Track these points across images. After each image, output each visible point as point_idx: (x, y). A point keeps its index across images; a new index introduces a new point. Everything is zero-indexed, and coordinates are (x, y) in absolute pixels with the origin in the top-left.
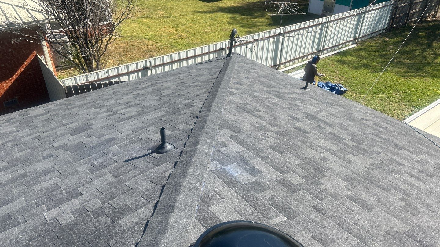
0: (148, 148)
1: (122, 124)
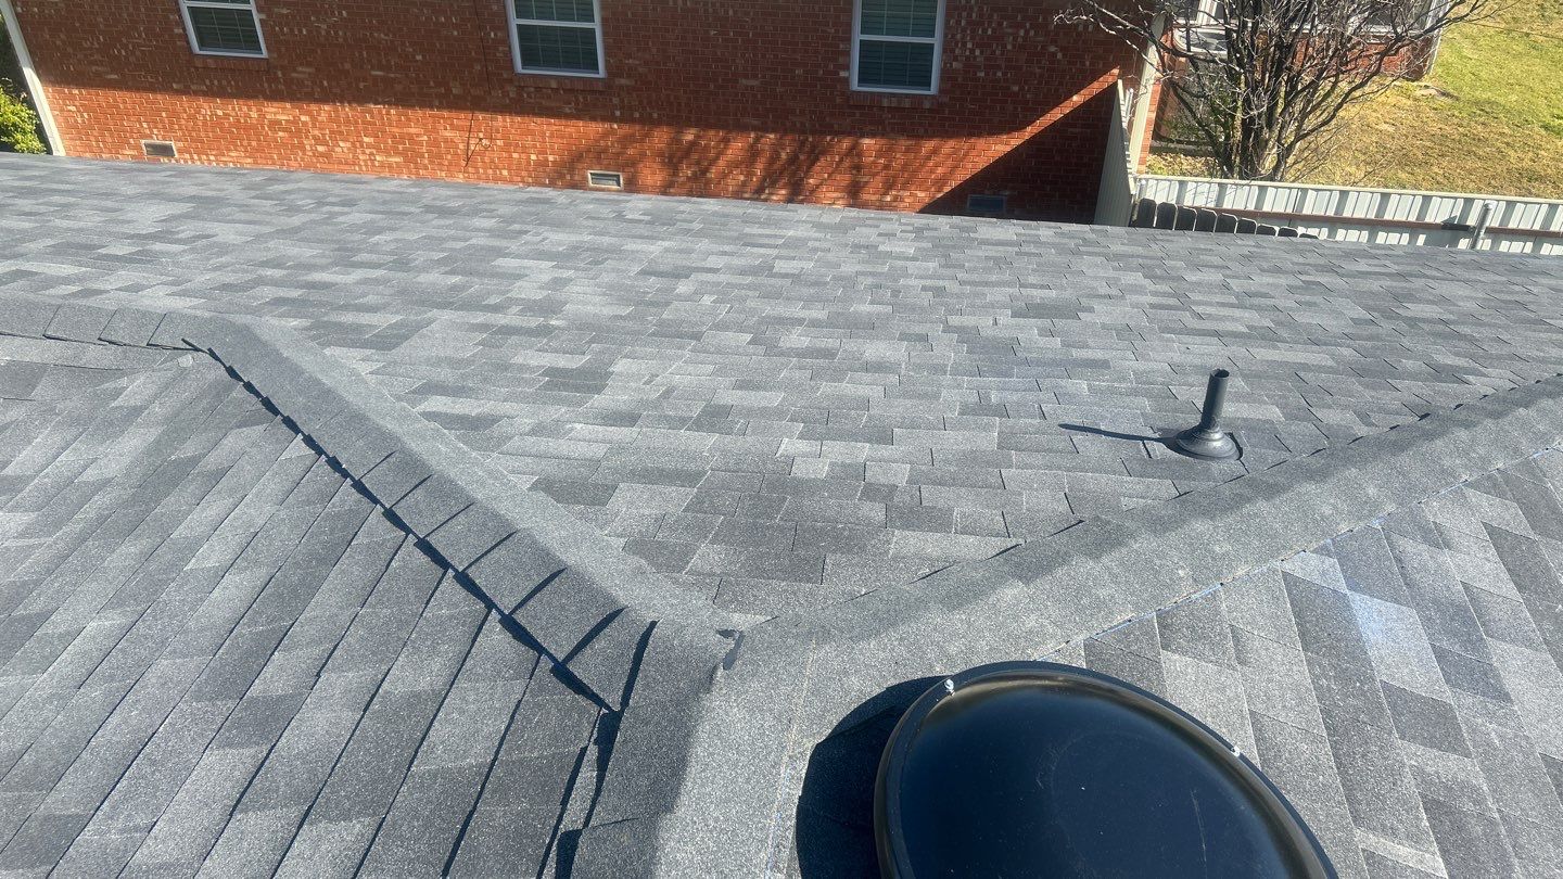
0: (1160, 424)
1: (1168, 340)
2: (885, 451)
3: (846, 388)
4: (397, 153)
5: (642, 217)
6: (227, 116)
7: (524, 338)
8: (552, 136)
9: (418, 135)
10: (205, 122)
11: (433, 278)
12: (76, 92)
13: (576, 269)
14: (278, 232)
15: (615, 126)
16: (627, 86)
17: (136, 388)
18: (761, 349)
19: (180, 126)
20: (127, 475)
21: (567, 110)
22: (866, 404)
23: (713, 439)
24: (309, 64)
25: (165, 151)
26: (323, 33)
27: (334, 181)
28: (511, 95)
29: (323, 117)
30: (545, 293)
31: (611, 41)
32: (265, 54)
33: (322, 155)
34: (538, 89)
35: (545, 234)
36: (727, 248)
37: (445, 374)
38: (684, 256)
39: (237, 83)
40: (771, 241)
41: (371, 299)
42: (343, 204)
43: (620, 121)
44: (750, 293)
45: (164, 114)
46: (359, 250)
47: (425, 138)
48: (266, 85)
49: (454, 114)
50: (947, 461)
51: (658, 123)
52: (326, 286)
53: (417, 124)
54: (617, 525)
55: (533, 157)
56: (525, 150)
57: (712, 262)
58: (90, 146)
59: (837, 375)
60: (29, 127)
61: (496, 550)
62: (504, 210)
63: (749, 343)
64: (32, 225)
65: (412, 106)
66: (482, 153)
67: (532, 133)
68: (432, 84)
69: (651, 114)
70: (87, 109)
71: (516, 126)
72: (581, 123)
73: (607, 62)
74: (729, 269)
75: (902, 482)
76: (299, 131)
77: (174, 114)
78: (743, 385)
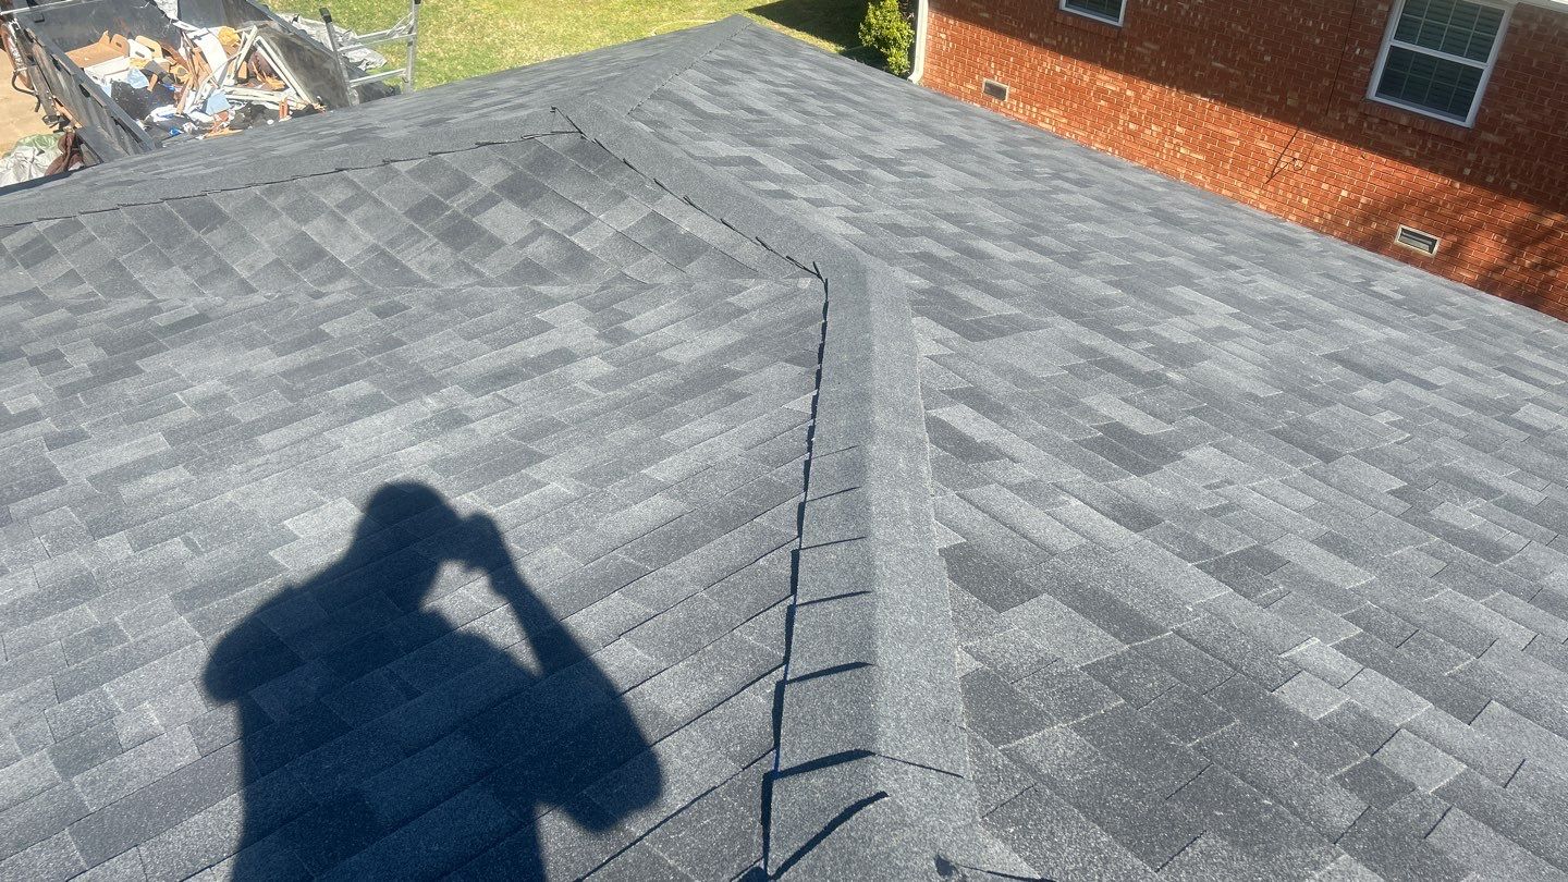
2: (1448, 727)
3: (1478, 612)
4: (1203, 151)
5: (1391, 294)
6: (1063, 73)
7: (1118, 379)
8: (1375, 177)
9: (1231, 138)
10: (1041, 76)
11: (1091, 284)
12: (952, 22)
13: (1256, 326)
14: (991, 191)
15: (1458, 185)
16: (1494, 144)
17: (754, 292)
18: (1401, 506)
19: (1020, 73)
20: (689, 366)
21: (1408, 153)
22: (1482, 644)
23: (1218, 592)
24: (1156, 42)
25: (998, 92)
26: (1183, 13)
27: (1090, 158)
28: (1349, 122)
29: (1147, 97)
30: (1194, 339)
31: (1497, 88)
32: (1120, 23)
33: (1131, 133)
34: (1384, 122)
35: (1258, 277)
36: (1472, 365)
37: (1000, 388)
38: (1405, 354)
39: (1084, 45)
40: (1545, 378)
41: (1010, 284)
42: (1077, 183)
43: (1468, 181)
44: (1453, 430)
45: (1012, 59)
46: (1046, 232)
47: (1238, 143)
48: (1109, 53)
49: (1277, 126)
50: (1532, 794)
51: (1515, 196)
52: (981, 256)
53: (1235, 127)
54: (988, 645)
55: (1344, 193)
56: (1338, 184)
57: (1438, 375)
58: (942, 72)
59: (1478, 586)
60: (905, 44)
61: (834, 602)
62: (1235, 237)
63: (1392, 493)
64: (798, 122)
65: (1238, 107)
66: (1289, 174)
67: (1355, 168)
68: (1269, 89)
69: (1508, 183)
70: (954, 39)
71: (1341, 155)
72: (1417, 171)
73: (1481, 110)
74: (1454, 394)
75: (1428, 787)
76: (1119, 104)
77: (1020, 61)
78: (1331, 543)
